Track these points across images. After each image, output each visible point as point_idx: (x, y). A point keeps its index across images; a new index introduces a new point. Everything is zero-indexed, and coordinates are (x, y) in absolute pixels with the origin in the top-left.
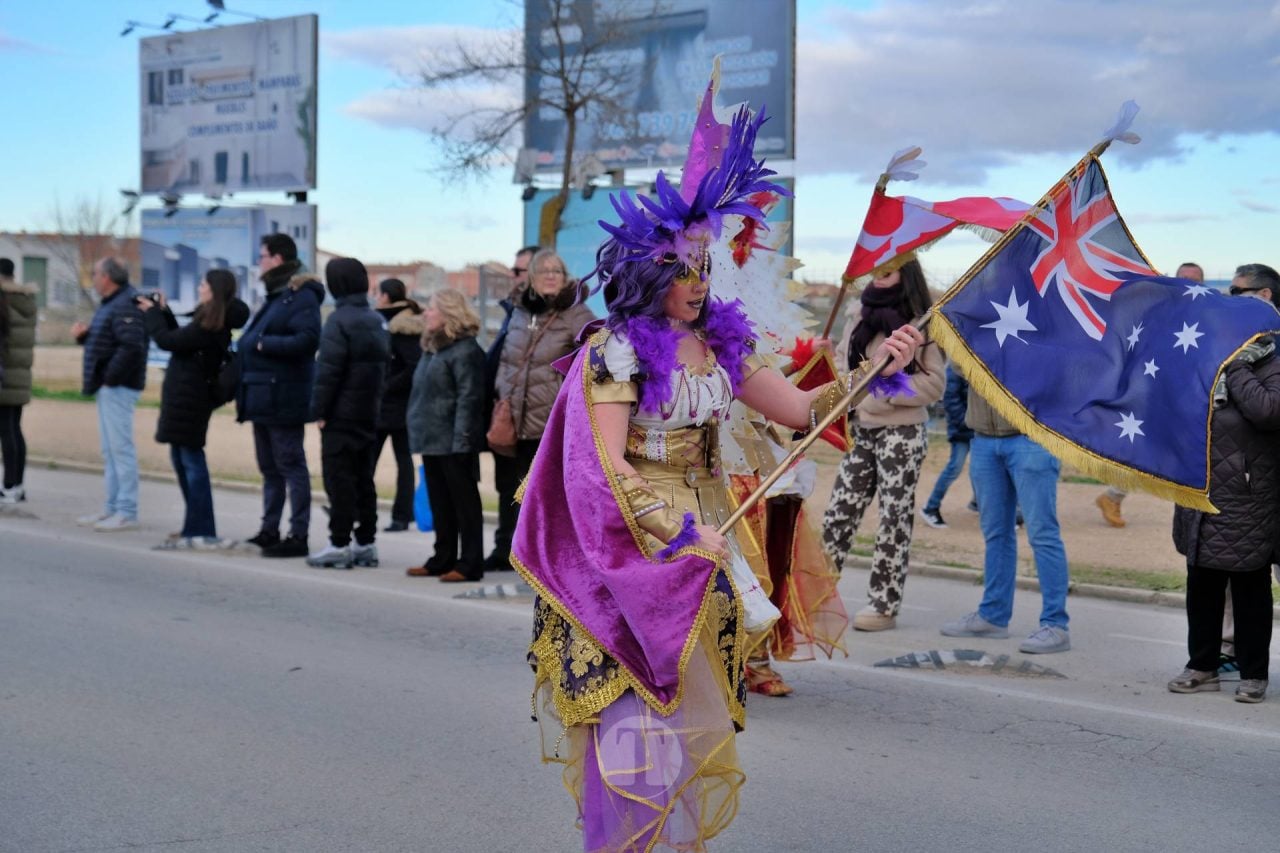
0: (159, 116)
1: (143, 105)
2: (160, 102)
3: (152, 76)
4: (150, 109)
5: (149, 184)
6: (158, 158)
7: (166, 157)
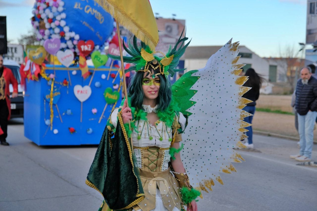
0: (313, 18)
1: (308, 14)
2: (314, 13)
3: (311, 4)
4: (310, 15)
5: (308, 41)
6: (312, 32)
7: (315, 32)
